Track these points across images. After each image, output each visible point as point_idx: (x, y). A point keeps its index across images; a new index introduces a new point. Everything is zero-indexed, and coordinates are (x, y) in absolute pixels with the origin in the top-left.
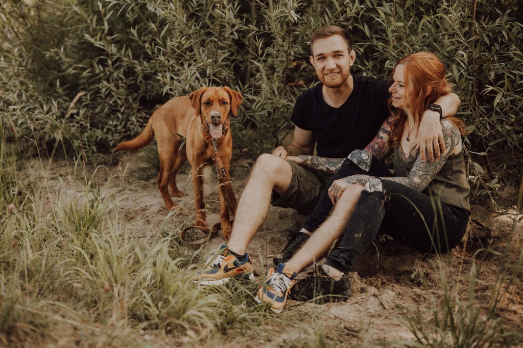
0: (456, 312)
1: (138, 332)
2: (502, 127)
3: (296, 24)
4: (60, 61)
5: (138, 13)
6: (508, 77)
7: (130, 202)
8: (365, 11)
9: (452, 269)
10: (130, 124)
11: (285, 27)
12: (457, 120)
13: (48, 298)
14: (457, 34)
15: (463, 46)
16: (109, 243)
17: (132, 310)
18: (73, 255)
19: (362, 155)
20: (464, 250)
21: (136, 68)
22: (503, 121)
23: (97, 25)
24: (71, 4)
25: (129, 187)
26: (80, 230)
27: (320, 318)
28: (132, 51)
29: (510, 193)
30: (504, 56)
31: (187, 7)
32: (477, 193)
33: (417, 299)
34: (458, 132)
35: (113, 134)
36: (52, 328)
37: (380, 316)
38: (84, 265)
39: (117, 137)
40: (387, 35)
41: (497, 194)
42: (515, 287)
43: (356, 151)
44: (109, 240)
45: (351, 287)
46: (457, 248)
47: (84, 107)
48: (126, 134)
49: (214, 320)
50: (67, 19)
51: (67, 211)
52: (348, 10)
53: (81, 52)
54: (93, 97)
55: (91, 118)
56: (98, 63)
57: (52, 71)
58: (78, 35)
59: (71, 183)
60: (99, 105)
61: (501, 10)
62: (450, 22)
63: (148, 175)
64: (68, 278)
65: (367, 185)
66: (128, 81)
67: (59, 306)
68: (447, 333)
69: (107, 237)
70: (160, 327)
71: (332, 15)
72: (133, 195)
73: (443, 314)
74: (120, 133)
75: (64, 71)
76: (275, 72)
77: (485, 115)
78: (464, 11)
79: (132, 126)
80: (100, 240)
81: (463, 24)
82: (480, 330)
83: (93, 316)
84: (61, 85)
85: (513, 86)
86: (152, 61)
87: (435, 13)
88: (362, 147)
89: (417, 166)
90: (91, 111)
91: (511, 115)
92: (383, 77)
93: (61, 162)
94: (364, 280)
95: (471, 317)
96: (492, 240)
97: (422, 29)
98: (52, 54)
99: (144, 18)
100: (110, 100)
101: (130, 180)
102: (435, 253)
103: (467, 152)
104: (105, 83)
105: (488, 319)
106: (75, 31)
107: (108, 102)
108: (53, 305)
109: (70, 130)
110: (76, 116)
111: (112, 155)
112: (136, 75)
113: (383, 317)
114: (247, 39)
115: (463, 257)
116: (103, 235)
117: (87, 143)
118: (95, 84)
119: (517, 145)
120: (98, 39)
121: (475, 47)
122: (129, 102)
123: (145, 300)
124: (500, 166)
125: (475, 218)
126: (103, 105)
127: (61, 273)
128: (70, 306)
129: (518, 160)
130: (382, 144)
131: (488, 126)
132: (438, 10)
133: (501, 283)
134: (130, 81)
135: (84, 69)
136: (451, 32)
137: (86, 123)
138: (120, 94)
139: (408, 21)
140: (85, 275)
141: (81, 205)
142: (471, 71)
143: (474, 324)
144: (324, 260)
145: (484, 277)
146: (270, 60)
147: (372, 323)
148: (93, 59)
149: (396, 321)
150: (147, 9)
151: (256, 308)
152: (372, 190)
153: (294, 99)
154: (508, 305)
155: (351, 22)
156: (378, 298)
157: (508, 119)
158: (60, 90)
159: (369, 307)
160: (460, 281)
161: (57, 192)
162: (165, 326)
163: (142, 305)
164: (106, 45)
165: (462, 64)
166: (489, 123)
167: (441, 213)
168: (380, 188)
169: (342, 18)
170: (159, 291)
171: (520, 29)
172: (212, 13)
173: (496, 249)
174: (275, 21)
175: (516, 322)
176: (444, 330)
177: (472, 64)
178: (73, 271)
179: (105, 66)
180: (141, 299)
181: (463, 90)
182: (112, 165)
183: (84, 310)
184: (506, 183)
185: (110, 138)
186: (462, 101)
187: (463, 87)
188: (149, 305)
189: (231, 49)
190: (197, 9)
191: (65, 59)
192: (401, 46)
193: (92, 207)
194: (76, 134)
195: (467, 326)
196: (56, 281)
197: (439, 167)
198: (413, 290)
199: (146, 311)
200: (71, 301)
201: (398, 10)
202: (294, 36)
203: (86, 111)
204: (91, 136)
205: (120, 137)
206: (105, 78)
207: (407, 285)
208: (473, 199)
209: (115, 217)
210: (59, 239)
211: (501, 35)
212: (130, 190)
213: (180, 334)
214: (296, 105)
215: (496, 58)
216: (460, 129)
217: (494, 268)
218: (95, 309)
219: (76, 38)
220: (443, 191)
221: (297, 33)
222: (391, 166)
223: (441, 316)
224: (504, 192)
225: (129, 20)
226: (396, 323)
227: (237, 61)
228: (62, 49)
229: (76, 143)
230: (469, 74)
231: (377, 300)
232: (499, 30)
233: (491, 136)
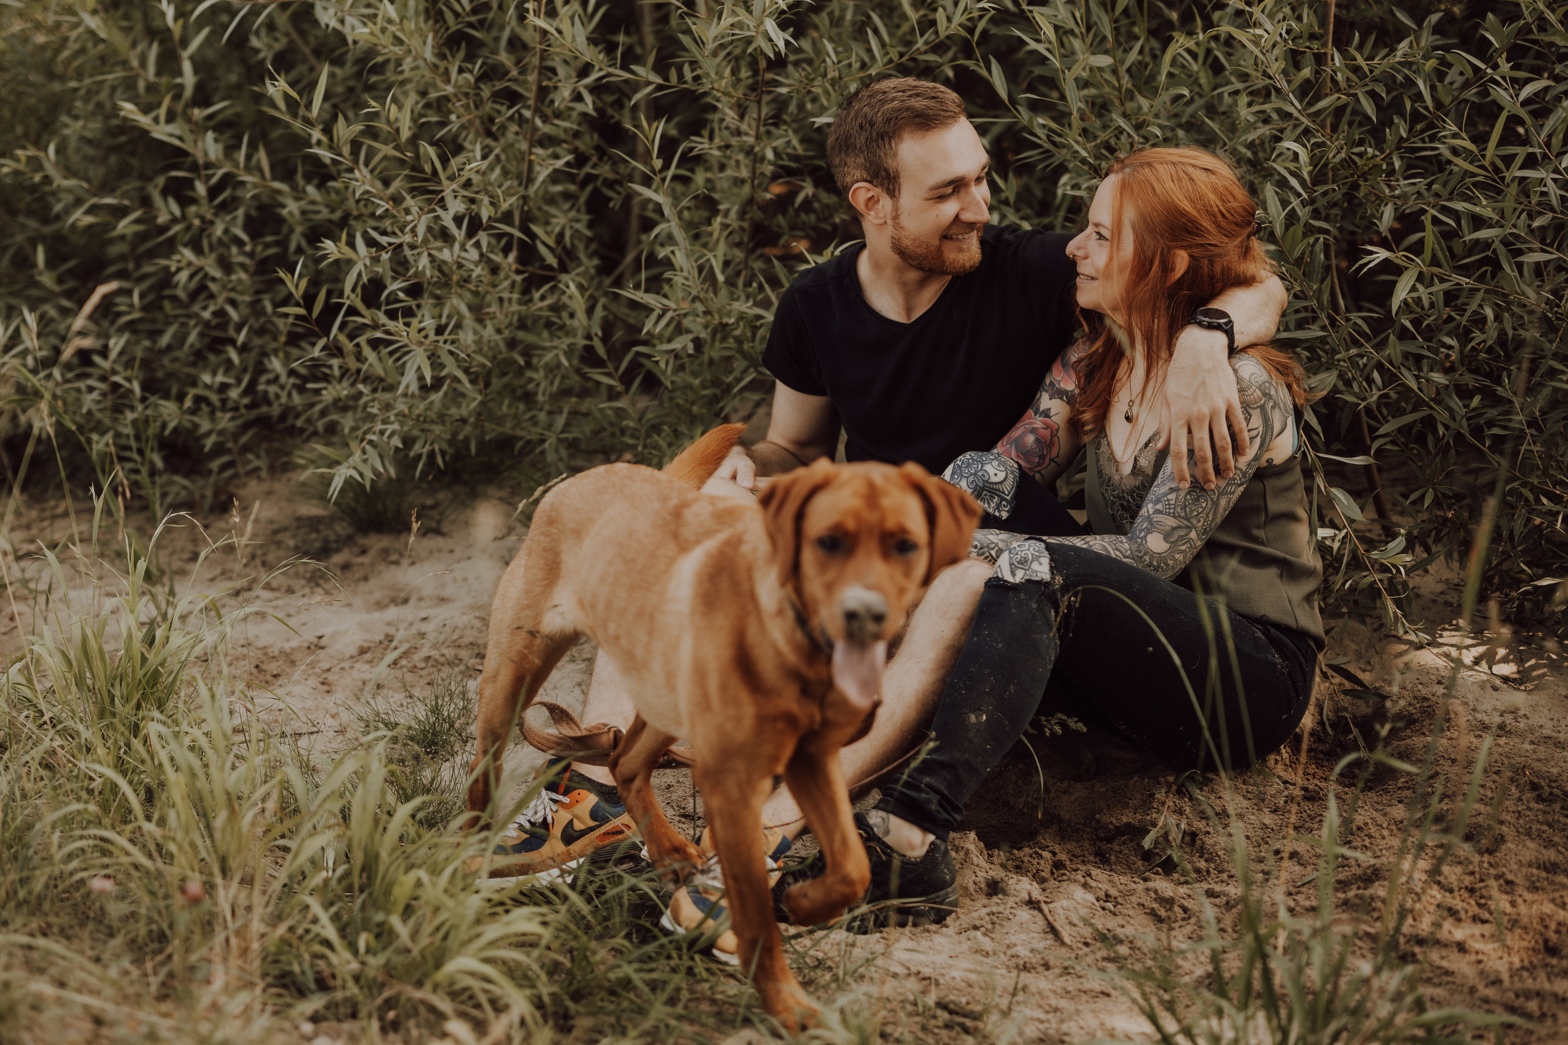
0: (1280, 950)
1: (297, 1028)
2: (1417, 377)
3: (778, 63)
4: (47, 188)
5: (287, 35)
6: (1436, 221)
7: (271, 625)
8: (992, 20)
9: (1268, 819)
10: (269, 382)
11: (745, 73)
12: (1281, 357)
13: (12, 927)
14: (1278, 91)
15: (1296, 126)
16: (201, 753)
17: (276, 962)
18: (90, 792)
19: (988, 468)
20: (1303, 758)
21: (283, 206)
22: (1423, 357)
23: (158, 73)
24: (78, 8)
25: (265, 578)
26: (114, 715)
27: (862, 977)
28: (269, 154)
29: (1447, 582)
30: (1424, 158)
31: (441, 13)
32: (1342, 582)
33: (1162, 913)
34: (1283, 396)
35: (213, 412)
36: (24, 1022)
37: (1047, 966)
38: (126, 822)
39: (225, 421)
40: (1063, 97)
41: (1405, 584)
42: (1459, 870)
43: (968, 455)
44: (203, 742)
45: (959, 880)
46: (1285, 752)
47: (121, 330)
48: (254, 414)
49: (533, 986)
50: (66, 54)
51: (72, 656)
52: (940, 15)
53: (113, 160)
54: (150, 298)
55: (146, 364)
56: (165, 193)
57: (22, 219)
58: (99, 105)
59: (82, 569)
60: (168, 324)
61: (1412, 16)
62: (1257, 51)
63: (326, 541)
64: (74, 864)
65: (1004, 560)
66: (259, 248)
67: (48, 952)
68: (1253, 1017)
69: (197, 733)
70: (363, 1012)
71: (891, 35)
72: (280, 602)
73: (1239, 957)
74: (236, 409)
75: (58, 217)
76: (715, 212)
77: (1368, 339)
78: (1299, 19)
79: (273, 389)
80: (173, 745)
81: (1295, 59)
82: (1352, 1004)
83: (154, 982)
84: (51, 263)
85: (1450, 249)
86: (331, 184)
87: (1209, 25)
88: (986, 445)
89: (1158, 501)
90: (147, 343)
91: (1448, 341)
92: (1050, 227)
93: (52, 503)
94: (1000, 856)
95: (1324, 964)
96: (1388, 727)
97: (1170, 75)
98: (21, 167)
99: (307, 50)
100: (205, 308)
101: (271, 557)
102: (1216, 771)
103: (1311, 455)
104: (188, 254)
105: (1377, 971)
106: (90, 94)
107: (197, 316)
108: (30, 948)
109: (79, 402)
110: (97, 359)
111: (212, 479)
112: (285, 230)
113: (1057, 971)
114: (626, 112)
115: (1300, 781)
116: (185, 727)
117: (133, 443)
118: (157, 256)
119: (1465, 431)
120: (162, 118)
121: (1335, 128)
122: (262, 312)
123: (316, 929)
124: (1413, 497)
125: (1339, 661)
126: (183, 325)
127: (54, 849)
128: (82, 952)
129: (1470, 479)
130: (1048, 433)
131: (1376, 375)
132: (1216, 16)
133: (1416, 857)
134: (267, 246)
135: (120, 212)
136: (1261, 83)
137: (129, 380)
138: (233, 290)
139: (1126, 51)
140: (128, 854)
141: (116, 637)
142: (1321, 203)
143: (1336, 986)
144: (876, 796)
145: (1367, 842)
146: (700, 177)
147: (1024, 989)
148: (150, 179)
149: (1094, 982)
150: (316, 23)
151: (662, 946)
152: (1019, 577)
153: (773, 297)
154: (1437, 925)
155: (950, 55)
156: (1040, 910)
157: (1437, 353)
158: (47, 279)
159: (1013, 939)
160: (1293, 855)
161: (42, 599)
162: (380, 1009)
163: (308, 943)
164: (189, 137)
165: (1294, 182)
166: (1380, 366)
167: (1231, 644)
168: (1042, 570)
169: (920, 43)
170: (359, 902)
171: (1470, 73)
172: (519, 31)
173: (1403, 756)
174: (715, 54)
175: (1464, 976)
176: (1243, 1006)
177: (1325, 182)
178: (91, 842)
179: (185, 201)
180: (305, 925)
181: (1299, 262)
182: (212, 510)
183: (126, 963)
184: (1434, 549)
185: (205, 425)
186: (1296, 296)
187: (1297, 253)
188: (327, 943)
189: (578, 143)
190: (473, 19)
191: (60, 181)
192: (1105, 127)
193: (150, 641)
194: (99, 415)
195: (1314, 993)
196: (38, 873)
197: (1225, 504)
198: (1150, 884)
199: (321, 964)
200: (85, 934)
201: (1094, 18)
202: (774, 100)
203: (128, 343)
204: (147, 421)
205: (239, 422)
206: (187, 237)
207: (1131, 869)
208: (1331, 601)
209: (220, 672)
210: (46, 744)
211: (1413, 91)
212: (268, 587)
213: (425, 1032)
214: (777, 315)
215: (1397, 164)
216: (1289, 387)
217: (1398, 812)
218: (160, 958)
219: (93, 114)
220: (1234, 575)
221: (783, 90)
222: (1078, 500)
223: (1233, 964)
224: (1428, 579)
225: (261, 56)
226: (1098, 988)
227: (599, 182)
228: (52, 149)
229: (101, 444)
230: (1316, 214)
231: (1039, 918)
232: (1407, 77)
233: (1387, 405)
